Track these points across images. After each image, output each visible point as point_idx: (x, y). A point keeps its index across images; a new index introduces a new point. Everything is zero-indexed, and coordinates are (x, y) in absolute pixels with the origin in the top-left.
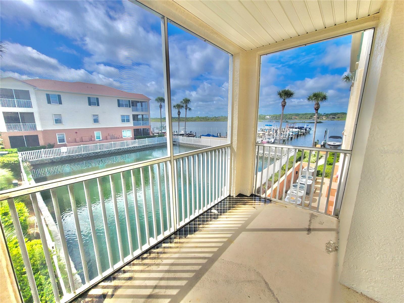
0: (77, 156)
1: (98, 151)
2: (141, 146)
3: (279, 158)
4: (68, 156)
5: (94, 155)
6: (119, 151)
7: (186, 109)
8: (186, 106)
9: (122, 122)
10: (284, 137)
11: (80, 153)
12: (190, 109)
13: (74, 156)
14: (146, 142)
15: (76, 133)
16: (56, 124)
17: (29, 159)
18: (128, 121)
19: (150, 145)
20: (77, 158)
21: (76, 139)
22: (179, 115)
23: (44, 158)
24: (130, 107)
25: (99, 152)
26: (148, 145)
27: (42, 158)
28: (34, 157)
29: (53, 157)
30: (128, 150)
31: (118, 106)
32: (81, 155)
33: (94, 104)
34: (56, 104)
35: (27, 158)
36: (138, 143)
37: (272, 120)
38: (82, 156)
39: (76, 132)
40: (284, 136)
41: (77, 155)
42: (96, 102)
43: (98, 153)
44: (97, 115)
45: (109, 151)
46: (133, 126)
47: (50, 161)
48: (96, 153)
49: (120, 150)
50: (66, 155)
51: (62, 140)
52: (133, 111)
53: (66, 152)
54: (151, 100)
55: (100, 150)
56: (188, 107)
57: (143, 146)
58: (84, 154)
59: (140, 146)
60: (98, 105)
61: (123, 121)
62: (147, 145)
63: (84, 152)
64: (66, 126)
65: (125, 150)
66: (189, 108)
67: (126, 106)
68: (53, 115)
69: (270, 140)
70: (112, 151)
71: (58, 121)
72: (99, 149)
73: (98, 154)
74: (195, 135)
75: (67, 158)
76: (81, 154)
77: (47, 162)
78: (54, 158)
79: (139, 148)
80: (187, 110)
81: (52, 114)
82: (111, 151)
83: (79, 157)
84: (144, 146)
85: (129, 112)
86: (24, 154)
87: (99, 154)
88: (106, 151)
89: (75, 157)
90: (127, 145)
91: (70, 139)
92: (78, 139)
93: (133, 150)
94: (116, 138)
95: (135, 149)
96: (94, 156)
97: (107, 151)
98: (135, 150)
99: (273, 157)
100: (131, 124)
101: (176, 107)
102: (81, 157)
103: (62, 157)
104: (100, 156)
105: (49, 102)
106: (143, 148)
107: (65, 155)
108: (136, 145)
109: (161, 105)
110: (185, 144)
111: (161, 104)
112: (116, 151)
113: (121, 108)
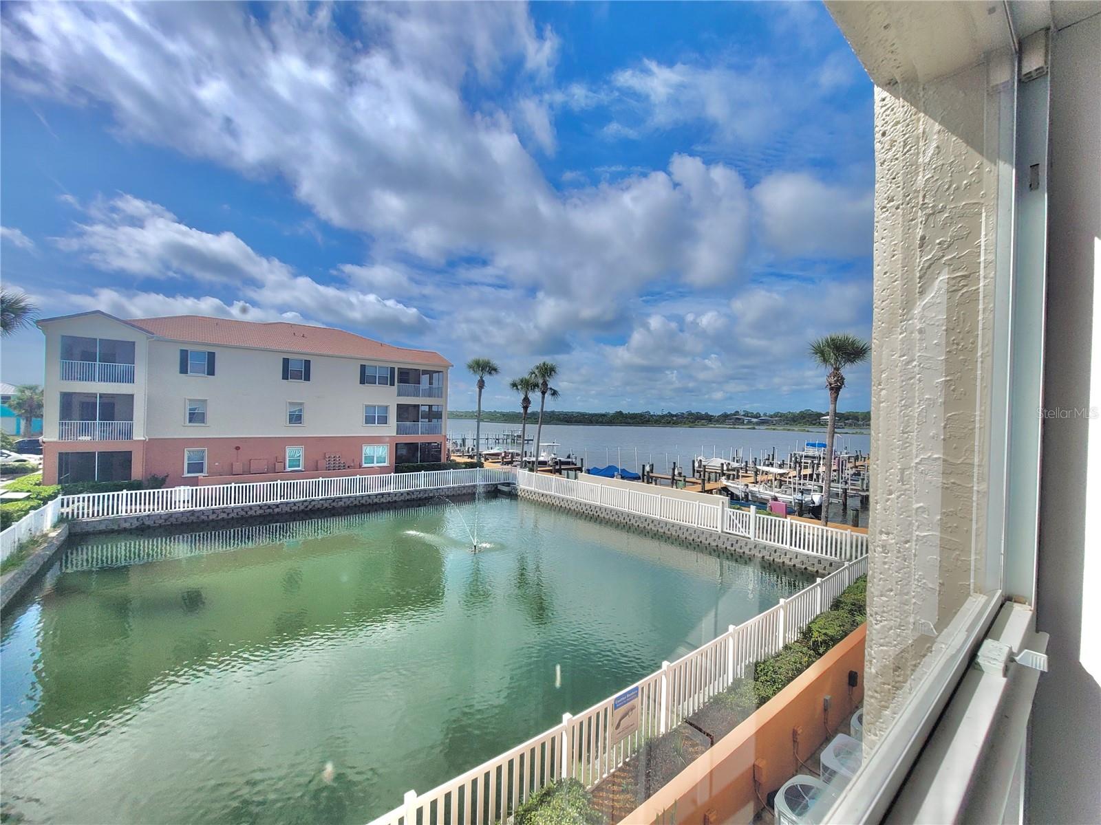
0: (213, 513)
1: (275, 501)
2: (402, 494)
3: (825, 569)
4: (189, 511)
5: (262, 511)
6: (334, 504)
7: (544, 393)
8: (545, 384)
9: (366, 423)
10: (865, 489)
11: (225, 505)
12: (554, 393)
13: (203, 513)
14: (421, 481)
15: (237, 448)
16: (191, 424)
17: (83, 517)
18: (384, 420)
19: (431, 490)
20: (213, 520)
21: (232, 465)
22: (526, 408)
23: (124, 514)
24: (392, 384)
25: (277, 506)
26: (425, 491)
27: (120, 514)
28: (98, 511)
29: (147, 512)
30: (363, 502)
31: (359, 382)
32: (225, 510)
33: (297, 376)
34: (200, 375)
35: (78, 513)
36: (395, 485)
37: (843, 428)
38: (228, 514)
39: (238, 445)
40: (862, 485)
41: (214, 511)
42: (303, 370)
43: (274, 507)
44: (301, 404)
45: (305, 504)
46: (395, 434)
47: (136, 524)
48: (269, 507)
49: (337, 502)
50: (186, 509)
51: (196, 467)
52: (399, 395)
53: (186, 502)
54: (452, 366)
55: (282, 500)
56: (549, 387)
57: (408, 493)
58: (233, 509)
59: (400, 492)
60: (307, 378)
61: (369, 420)
62: (420, 491)
63: (235, 503)
64: (214, 429)
65: (352, 502)
66: (551, 389)
67: (383, 381)
68: (187, 401)
69: (807, 498)
70: (316, 503)
71: (196, 416)
72: (281, 497)
73: (273, 509)
74: (579, 465)
75: (184, 519)
76: (226, 508)
77: (127, 525)
78: (148, 516)
79: (394, 499)
80: (546, 395)
81: (185, 399)
82: (313, 503)
83: (217, 517)
84: (413, 493)
85: (389, 397)
86: (79, 501)
87: (276, 510)
88: (298, 502)
89: (208, 516)
90: (363, 488)
91: (217, 464)
92: (238, 467)
93: (376, 503)
94: (342, 465)
95: (382, 500)
96: (261, 516)
97: (301, 504)
98: (383, 503)
99: (804, 567)
100: (390, 429)
101: (519, 387)
102: (225, 516)
103: (171, 515)
104: (277, 517)
105: (184, 370)
106: (409, 497)
107: (182, 509)
108: (391, 489)
109: (483, 381)
110: (533, 494)
111: (481, 377)
112: (326, 505)
113: (367, 387)
